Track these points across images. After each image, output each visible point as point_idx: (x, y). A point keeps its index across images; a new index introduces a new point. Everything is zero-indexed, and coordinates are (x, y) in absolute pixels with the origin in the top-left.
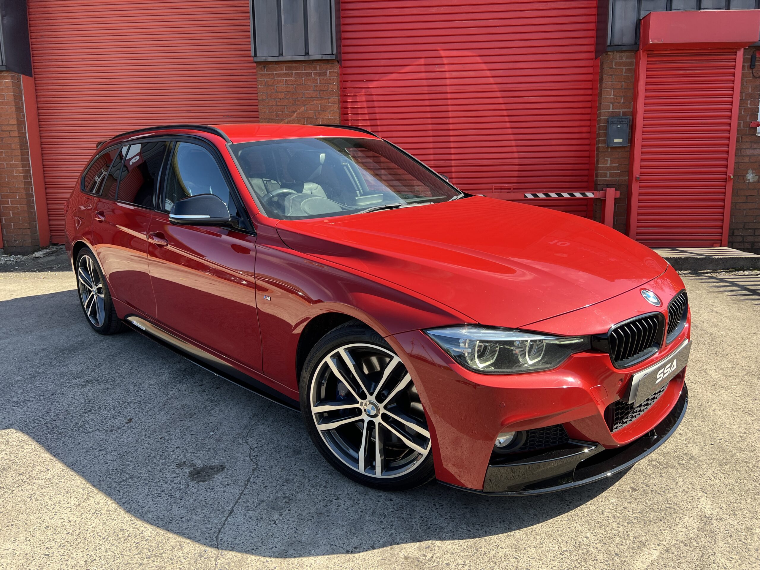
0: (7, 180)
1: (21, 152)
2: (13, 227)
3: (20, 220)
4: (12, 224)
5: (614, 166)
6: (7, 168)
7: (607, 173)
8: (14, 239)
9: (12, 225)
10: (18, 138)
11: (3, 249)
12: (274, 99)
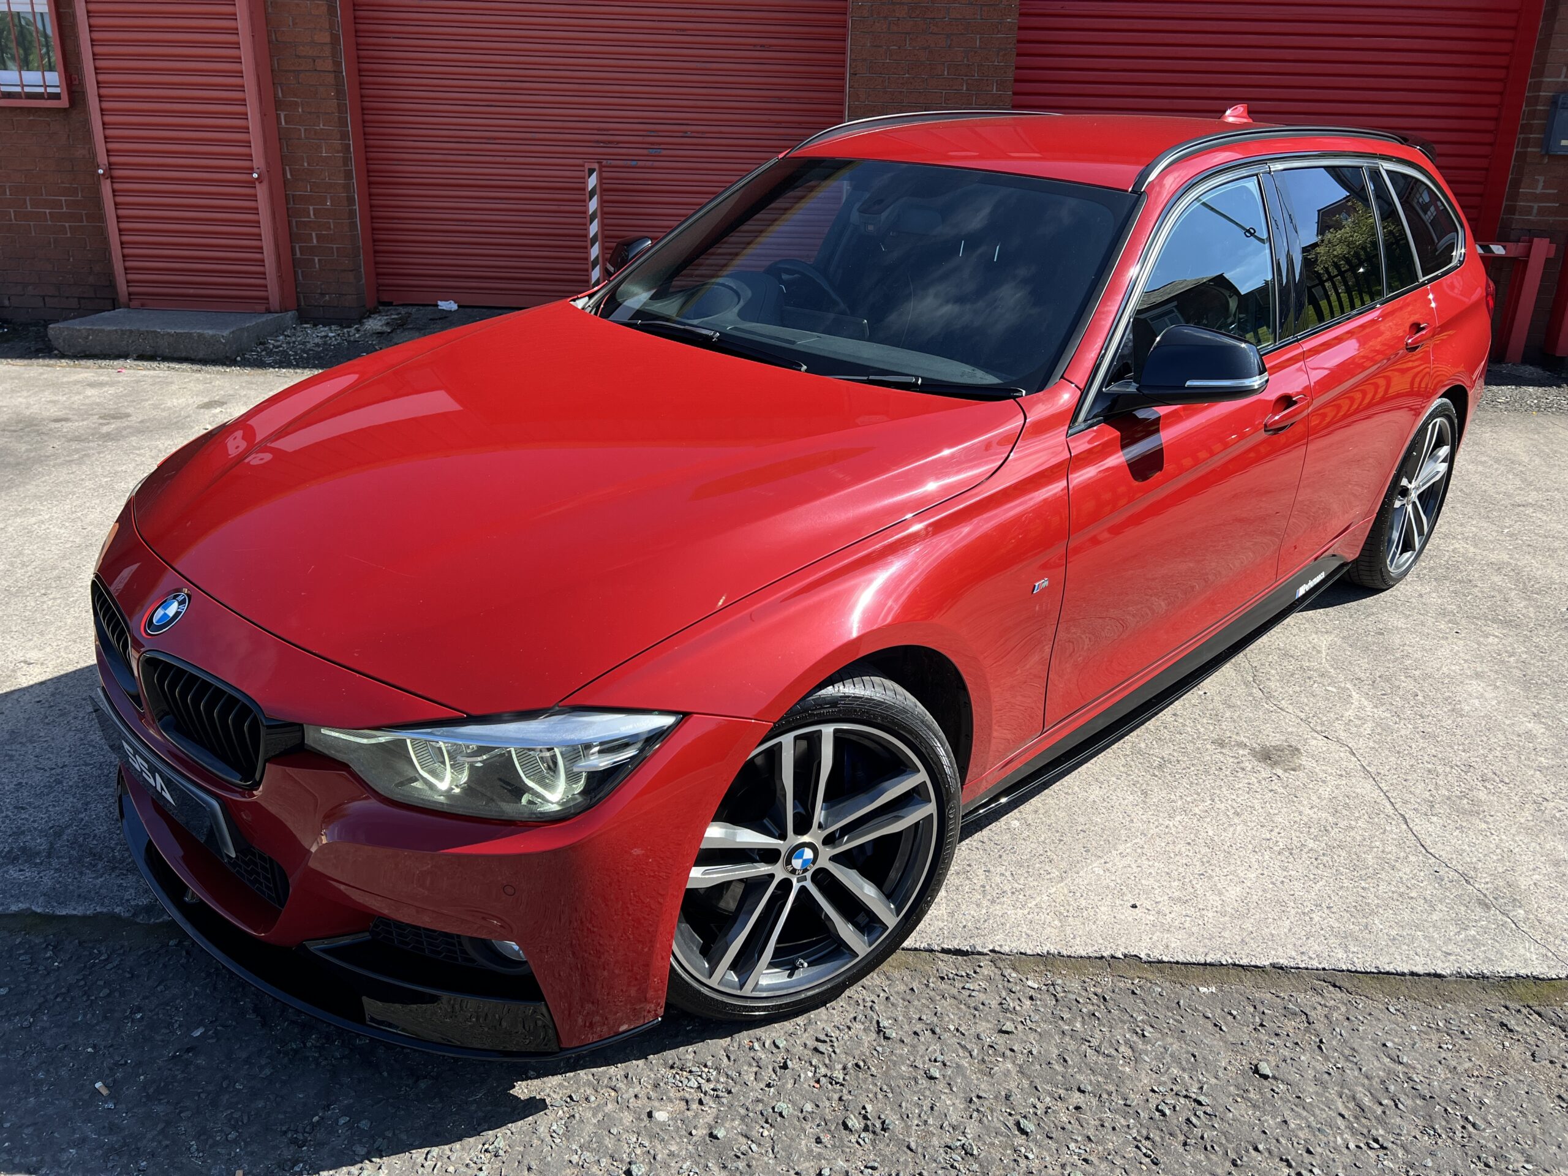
0: (306, 164)
1: (338, 105)
2: (317, 266)
3: (333, 253)
4: (316, 259)
5: (1549, 194)
6: (306, 138)
7: (1532, 207)
8: (319, 291)
9: (316, 261)
10: (333, 75)
11: (297, 310)
12: (885, 18)
